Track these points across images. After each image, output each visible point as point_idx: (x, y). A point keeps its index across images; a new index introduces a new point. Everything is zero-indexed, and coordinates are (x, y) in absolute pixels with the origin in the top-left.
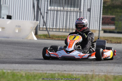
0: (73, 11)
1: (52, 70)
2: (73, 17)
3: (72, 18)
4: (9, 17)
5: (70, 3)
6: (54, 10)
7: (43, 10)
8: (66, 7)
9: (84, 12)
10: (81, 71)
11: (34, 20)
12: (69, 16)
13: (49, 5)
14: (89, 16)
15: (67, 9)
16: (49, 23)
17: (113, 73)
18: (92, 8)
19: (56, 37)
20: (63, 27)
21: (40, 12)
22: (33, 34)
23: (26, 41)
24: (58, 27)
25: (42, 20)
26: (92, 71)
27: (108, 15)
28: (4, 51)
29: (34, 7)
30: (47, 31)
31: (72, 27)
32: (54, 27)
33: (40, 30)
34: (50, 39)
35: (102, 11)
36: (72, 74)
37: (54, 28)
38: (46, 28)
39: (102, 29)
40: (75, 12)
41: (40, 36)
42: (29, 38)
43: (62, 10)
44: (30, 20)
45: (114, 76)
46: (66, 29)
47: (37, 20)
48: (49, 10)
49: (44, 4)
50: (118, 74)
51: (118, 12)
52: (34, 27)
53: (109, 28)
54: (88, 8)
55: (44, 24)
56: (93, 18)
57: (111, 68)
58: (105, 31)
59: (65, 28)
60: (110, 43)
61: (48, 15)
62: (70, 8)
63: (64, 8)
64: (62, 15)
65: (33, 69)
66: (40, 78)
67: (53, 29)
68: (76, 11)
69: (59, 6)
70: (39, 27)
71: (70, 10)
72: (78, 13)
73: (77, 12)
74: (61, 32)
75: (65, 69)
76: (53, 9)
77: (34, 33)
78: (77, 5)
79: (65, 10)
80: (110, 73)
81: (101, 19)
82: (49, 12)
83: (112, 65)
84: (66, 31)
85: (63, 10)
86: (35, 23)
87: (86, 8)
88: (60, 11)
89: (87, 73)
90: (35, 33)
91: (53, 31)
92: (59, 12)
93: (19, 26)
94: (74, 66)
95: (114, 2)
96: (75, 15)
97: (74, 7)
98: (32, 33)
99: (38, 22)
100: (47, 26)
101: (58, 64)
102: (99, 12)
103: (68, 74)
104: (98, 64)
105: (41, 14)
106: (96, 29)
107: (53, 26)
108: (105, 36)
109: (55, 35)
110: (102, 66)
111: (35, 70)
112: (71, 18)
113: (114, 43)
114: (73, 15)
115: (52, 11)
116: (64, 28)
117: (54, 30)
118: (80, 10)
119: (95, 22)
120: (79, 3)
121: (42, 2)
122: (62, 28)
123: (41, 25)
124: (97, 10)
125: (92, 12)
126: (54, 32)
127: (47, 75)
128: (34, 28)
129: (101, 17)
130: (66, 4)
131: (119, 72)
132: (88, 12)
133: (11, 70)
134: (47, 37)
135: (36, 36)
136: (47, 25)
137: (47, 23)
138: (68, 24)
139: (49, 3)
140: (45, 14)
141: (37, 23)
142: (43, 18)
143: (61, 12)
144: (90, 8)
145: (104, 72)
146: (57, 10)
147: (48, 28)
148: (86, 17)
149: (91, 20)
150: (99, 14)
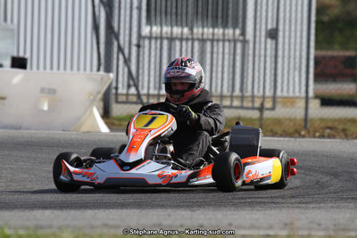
0: (221, 37)
2: (220, 56)
3: (220, 63)
4: (19, 63)
5: (210, 13)
6: (162, 38)
7: (127, 38)
8: (197, 27)
9: (257, 39)
10: (252, 227)
11: (98, 70)
12: (208, 55)
13: (144, 20)
14: (274, 53)
15: (203, 34)
16: (146, 78)
18: (281, 27)
21: (115, 43)
22: (97, 114)
23: (73, 137)
25: (123, 69)
26: (286, 224)
27: (332, 49)
28: (6, 169)
29: (96, 28)
30: (142, 103)
31: (219, 89)
33: (117, 102)
35: (313, 38)
38: (139, 95)
39: (315, 93)
40: (229, 41)
41: (120, 119)
42: (85, 128)
43: (184, 37)
44: (85, 69)
47: (108, 70)
48: (144, 38)
49: (128, 19)
52: (99, 92)
53: (339, 92)
54: (269, 27)
55: (132, 83)
56: (286, 60)
58: (326, 102)
60: (341, 138)
61: (141, 53)
62: (211, 30)
63: (192, 29)
64: (187, 51)
65: (98, 223)
67: (159, 99)
68: (231, 37)
69: (176, 25)
70: (114, 91)
71: (211, 37)
72: (239, 45)
73: (235, 41)
75: (200, 222)
76: (159, 35)
77: (98, 110)
79: (195, 37)
81: (312, 63)
82: (147, 42)
83: (352, 205)
85: (190, 37)
86: (102, 79)
87: (264, 27)
88: (181, 40)
89: (271, 233)
90: (101, 111)
92: (178, 43)
93: (52, 92)
94: (229, 212)
95: (352, 6)
96: (227, 50)
97: (225, 26)
98: (92, 111)
99: (112, 75)
100: (140, 88)
101: (178, 206)
102: (305, 40)
104: (306, 203)
105: (120, 49)
106: (297, 94)
107: (160, 88)
108: (325, 116)
110: (317, 211)
111: (106, 225)
112: (215, 62)
113: (354, 139)
114: (221, 50)
115: (153, 42)
118: (243, 33)
119: (291, 71)
120: (241, 13)
121: (122, 12)
123: (120, 85)
124: (299, 34)
125: (280, 40)
128: (100, 96)
129: (312, 57)
130: (200, 16)
132: (269, 41)
133: (28, 228)
135: (107, 120)
136: (140, 84)
137: (140, 78)
139: (144, 14)
140: (134, 49)
141: (109, 78)
142: (127, 62)
143: (184, 43)
144: (275, 26)
145: (326, 229)
146: (169, 35)
147: (145, 95)
148: (262, 58)
149: (279, 66)
150: (304, 47)
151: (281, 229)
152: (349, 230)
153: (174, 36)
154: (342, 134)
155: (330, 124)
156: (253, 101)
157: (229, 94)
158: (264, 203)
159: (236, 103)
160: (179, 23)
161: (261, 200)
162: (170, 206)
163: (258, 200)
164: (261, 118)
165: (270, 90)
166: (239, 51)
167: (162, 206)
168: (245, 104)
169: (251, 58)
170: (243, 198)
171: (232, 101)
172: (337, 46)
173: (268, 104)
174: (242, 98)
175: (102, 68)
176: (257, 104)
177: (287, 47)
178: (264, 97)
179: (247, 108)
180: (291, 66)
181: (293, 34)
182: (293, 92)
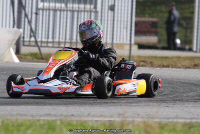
0: (83, 9)
1: (49, 115)
2: (83, 20)
7: (30, 9)
8: (70, 4)
9: (103, 11)
10: (101, 116)
11: (14, 27)
12: (76, 20)
14: (112, 18)
15: (73, 8)
16: (40, 32)
17: (158, 118)
18: (116, 4)
20: (66, 39)
21: (23, 12)
22: (13, 52)
24: (57, 40)
25: (28, 27)
26: (120, 115)
27: (145, 17)
30: (38, 46)
32: (50, 40)
33: (24, 45)
34: (44, 61)
35: (134, 10)
36: (85, 121)
37: (50, 42)
38: (36, 42)
39: (135, 41)
40: (87, 11)
41: (25, 55)
42: (6, 60)
43: (62, 9)
44: (6, 26)
45: (160, 123)
46: (71, 43)
47: (19, 27)
48: (40, 9)
50: (167, 120)
51: (162, 12)
52: (14, 40)
53: (148, 41)
54: (110, 4)
55: (32, 34)
56: (119, 23)
57: (154, 110)
58: (141, 46)
59: (70, 41)
60: (149, 67)
61: (38, 17)
62: (77, 5)
63: (66, 5)
65: (15, 113)
66: (28, 128)
67: (47, 44)
68: (89, 10)
69: (58, 2)
71: (77, 9)
72: (93, 14)
73: (91, 11)
74: (61, 47)
75: (72, 113)
76: (48, 8)
77: (13, 49)
79: (68, 9)
80: (152, 118)
81: (133, 25)
82: (41, 12)
83: (156, 104)
85: (65, 9)
86: (16, 32)
87: (107, 4)
88: (61, 11)
89: (112, 119)
90: (15, 50)
91: (47, 47)
92: (58, 13)
94: (88, 108)
96: (86, 17)
97: (85, 3)
98: (10, 50)
99: (21, 30)
100: (37, 38)
101: (58, 104)
102: (130, 12)
103: (77, 121)
104: (131, 103)
105: (26, 16)
106: (125, 42)
107: (48, 38)
108: (141, 55)
110: (137, 107)
113: (156, 67)
114: (83, 17)
115: (45, 12)
116: (68, 40)
117: (50, 45)
118: (95, 7)
119: (122, 30)
122: (64, 40)
123: (26, 36)
124: (126, 8)
125: (116, 11)
126: (50, 49)
127: (41, 122)
128: (15, 42)
131: (168, 117)
132: (110, 11)
134: (37, 58)
135: (18, 56)
136: (37, 35)
137: (37, 32)
138: (75, 34)
140: (34, 16)
141: (20, 32)
142: (30, 22)
143: (62, 13)
144: (113, 3)
145: (142, 117)
146: (54, 8)
147: (39, 42)
148: (106, 22)
149: (115, 26)
150: (129, 15)
151: (118, 117)
152: (155, 118)
153: (56, 8)
154: (149, 65)
155: (143, 59)
158: (107, 103)
162: (54, 104)
165: (110, 39)
166: (93, 17)
167: (50, 104)
172: (147, 15)
175: (16, 26)
177: (119, 15)
178: (106, 44)
180: (122, 26)
181: (123, 8)
182: (123, 41)
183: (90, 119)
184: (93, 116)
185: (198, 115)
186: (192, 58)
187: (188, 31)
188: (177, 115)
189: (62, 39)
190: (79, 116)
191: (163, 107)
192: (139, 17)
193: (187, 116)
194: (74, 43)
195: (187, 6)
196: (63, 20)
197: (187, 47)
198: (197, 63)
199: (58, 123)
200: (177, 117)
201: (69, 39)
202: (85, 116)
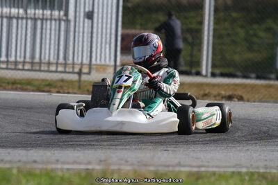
0: (49, 17)
1: (2, 161)
2: (48, 31)
3: (48, 36)
6: (2, 17)
8: (31, 9)
9: (77, 19)
10: (75, 162)
12: (39, 31)
14: (90, 30)
15: (35, 14)
18: (96, 10)
19: (8, 83)
20: (25, 57)
24: (12, 59)
26: (101, 161)
27: (135, 29)
31: (47, 58)
32: (4, 59)
35: (120, 19)
36: (53, 170)
37: (3, 62)
39: (121, 62)
40: (55, 20)
43: (20, 16)
45: (156, 173)
46: (32, 63)
50: (166, 169)
54: (87, 10)
56: (99, 35)
57: (148, 155)
59: (30, 61)
62: (41, 12)
63: (26, 11)
64: (22, 27)
68: (57, 17)
69: (14, 7)
71: (41, 17)
72: (63, 23)
73: (60, 20)
74: (19, 69)
75: (34, 158)
78: (58, 2)
79: (29, 16)
80: (146, 165)
81: (119, 39)
83: (150, 147)
84: (34, 68)
85: (25, 16)
87: (82, 10)
88: (18, 18)
89: (90, 167)
92: (15, 21)
94: (56, 152)
96: (53, 27)
97: (52, 8)
102: (114, 21)
103: (41, 169)
104: (116, 146)
106: (108, 62)
109: (6, 79)
110: (125, 151)
112: (44, 36)
114: (49, 26)
116: (28, 59)
117: (3, 66)
118: (66, 14)
119: (103, 45)
122: (22, 60)
124: (109, 16)
125: (95, 20)
126: (3, 71)
129: (119, 34)
131: (167, 164)
132: (86, 20)
138: (38, 50)
143: (20, 21)
144: (91, 9)
145: (132, 165)
146: (8, 15)
148: (81, 34)
149: (94, 40)
150: (114, 26)
151: (99, 164)
152: (150, 165)
153: (12, 15)
156: (73, 68)
157: (55, 61)
158: (83, 145)
159: (60, 69)
160: (16, 5)
161: (81, 143)
163: (78, 143)
164: (80, 81)
165: (87, 59)
166: (63, 28)
168: (67, 70)
169: (72, 34)
170: (66, 141)
171: (57, 67)
172: (138, 26)
173: (85, 70)
174: (65, 65)
176: (77, 70)
177: (100, 25)
178: (82, 64)
179: (69, 73)
180: (104, 40)
181: (105, 16)
182: (105, 60)
183: (59, 166)
184: (64, 163)
185: (208, 162)
186: (200, 85)
187: (195, 48)
188: (180, 163)
189: (20, 57)
190: (43, 162)
191: (161, 151)
192: (127, 28)
193: (194, 164)
194: (36, 63)
195: (192, 14)
196: (22, 32)
197: (194, 71)
198: (207, 92)
199: (15, 171)
200: (179, 164)
201: (30, 58)
202: (52, 163)
